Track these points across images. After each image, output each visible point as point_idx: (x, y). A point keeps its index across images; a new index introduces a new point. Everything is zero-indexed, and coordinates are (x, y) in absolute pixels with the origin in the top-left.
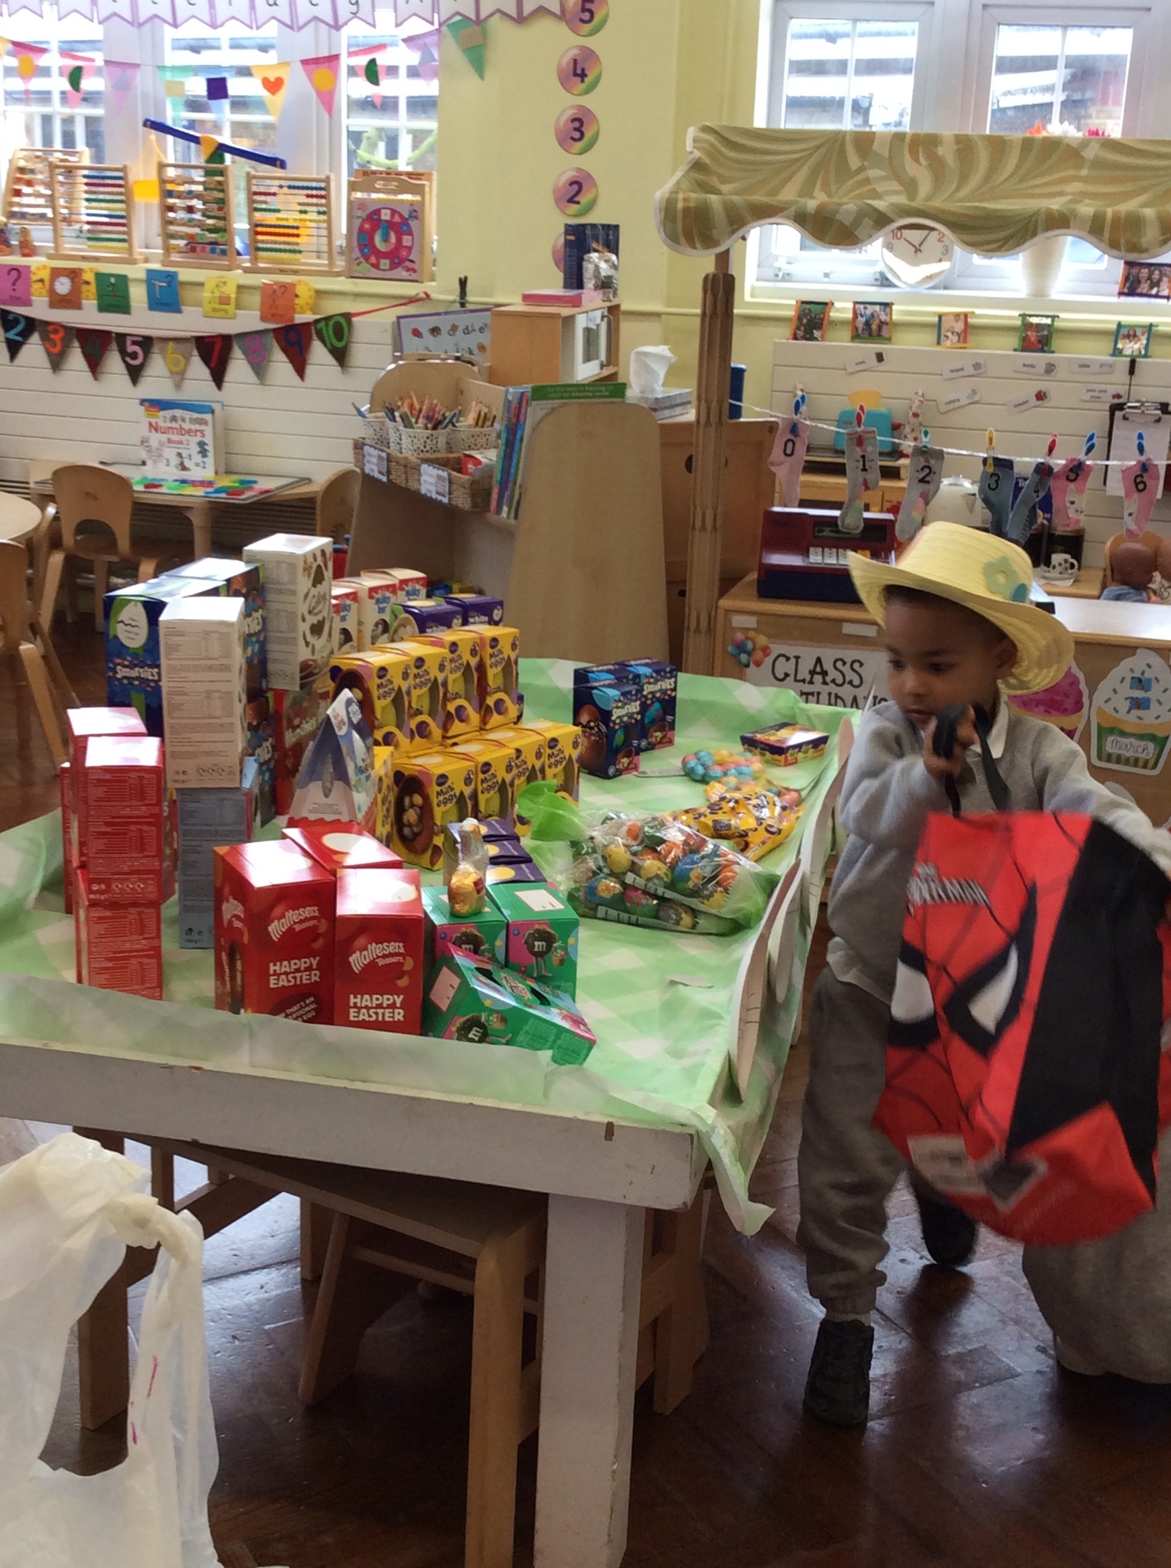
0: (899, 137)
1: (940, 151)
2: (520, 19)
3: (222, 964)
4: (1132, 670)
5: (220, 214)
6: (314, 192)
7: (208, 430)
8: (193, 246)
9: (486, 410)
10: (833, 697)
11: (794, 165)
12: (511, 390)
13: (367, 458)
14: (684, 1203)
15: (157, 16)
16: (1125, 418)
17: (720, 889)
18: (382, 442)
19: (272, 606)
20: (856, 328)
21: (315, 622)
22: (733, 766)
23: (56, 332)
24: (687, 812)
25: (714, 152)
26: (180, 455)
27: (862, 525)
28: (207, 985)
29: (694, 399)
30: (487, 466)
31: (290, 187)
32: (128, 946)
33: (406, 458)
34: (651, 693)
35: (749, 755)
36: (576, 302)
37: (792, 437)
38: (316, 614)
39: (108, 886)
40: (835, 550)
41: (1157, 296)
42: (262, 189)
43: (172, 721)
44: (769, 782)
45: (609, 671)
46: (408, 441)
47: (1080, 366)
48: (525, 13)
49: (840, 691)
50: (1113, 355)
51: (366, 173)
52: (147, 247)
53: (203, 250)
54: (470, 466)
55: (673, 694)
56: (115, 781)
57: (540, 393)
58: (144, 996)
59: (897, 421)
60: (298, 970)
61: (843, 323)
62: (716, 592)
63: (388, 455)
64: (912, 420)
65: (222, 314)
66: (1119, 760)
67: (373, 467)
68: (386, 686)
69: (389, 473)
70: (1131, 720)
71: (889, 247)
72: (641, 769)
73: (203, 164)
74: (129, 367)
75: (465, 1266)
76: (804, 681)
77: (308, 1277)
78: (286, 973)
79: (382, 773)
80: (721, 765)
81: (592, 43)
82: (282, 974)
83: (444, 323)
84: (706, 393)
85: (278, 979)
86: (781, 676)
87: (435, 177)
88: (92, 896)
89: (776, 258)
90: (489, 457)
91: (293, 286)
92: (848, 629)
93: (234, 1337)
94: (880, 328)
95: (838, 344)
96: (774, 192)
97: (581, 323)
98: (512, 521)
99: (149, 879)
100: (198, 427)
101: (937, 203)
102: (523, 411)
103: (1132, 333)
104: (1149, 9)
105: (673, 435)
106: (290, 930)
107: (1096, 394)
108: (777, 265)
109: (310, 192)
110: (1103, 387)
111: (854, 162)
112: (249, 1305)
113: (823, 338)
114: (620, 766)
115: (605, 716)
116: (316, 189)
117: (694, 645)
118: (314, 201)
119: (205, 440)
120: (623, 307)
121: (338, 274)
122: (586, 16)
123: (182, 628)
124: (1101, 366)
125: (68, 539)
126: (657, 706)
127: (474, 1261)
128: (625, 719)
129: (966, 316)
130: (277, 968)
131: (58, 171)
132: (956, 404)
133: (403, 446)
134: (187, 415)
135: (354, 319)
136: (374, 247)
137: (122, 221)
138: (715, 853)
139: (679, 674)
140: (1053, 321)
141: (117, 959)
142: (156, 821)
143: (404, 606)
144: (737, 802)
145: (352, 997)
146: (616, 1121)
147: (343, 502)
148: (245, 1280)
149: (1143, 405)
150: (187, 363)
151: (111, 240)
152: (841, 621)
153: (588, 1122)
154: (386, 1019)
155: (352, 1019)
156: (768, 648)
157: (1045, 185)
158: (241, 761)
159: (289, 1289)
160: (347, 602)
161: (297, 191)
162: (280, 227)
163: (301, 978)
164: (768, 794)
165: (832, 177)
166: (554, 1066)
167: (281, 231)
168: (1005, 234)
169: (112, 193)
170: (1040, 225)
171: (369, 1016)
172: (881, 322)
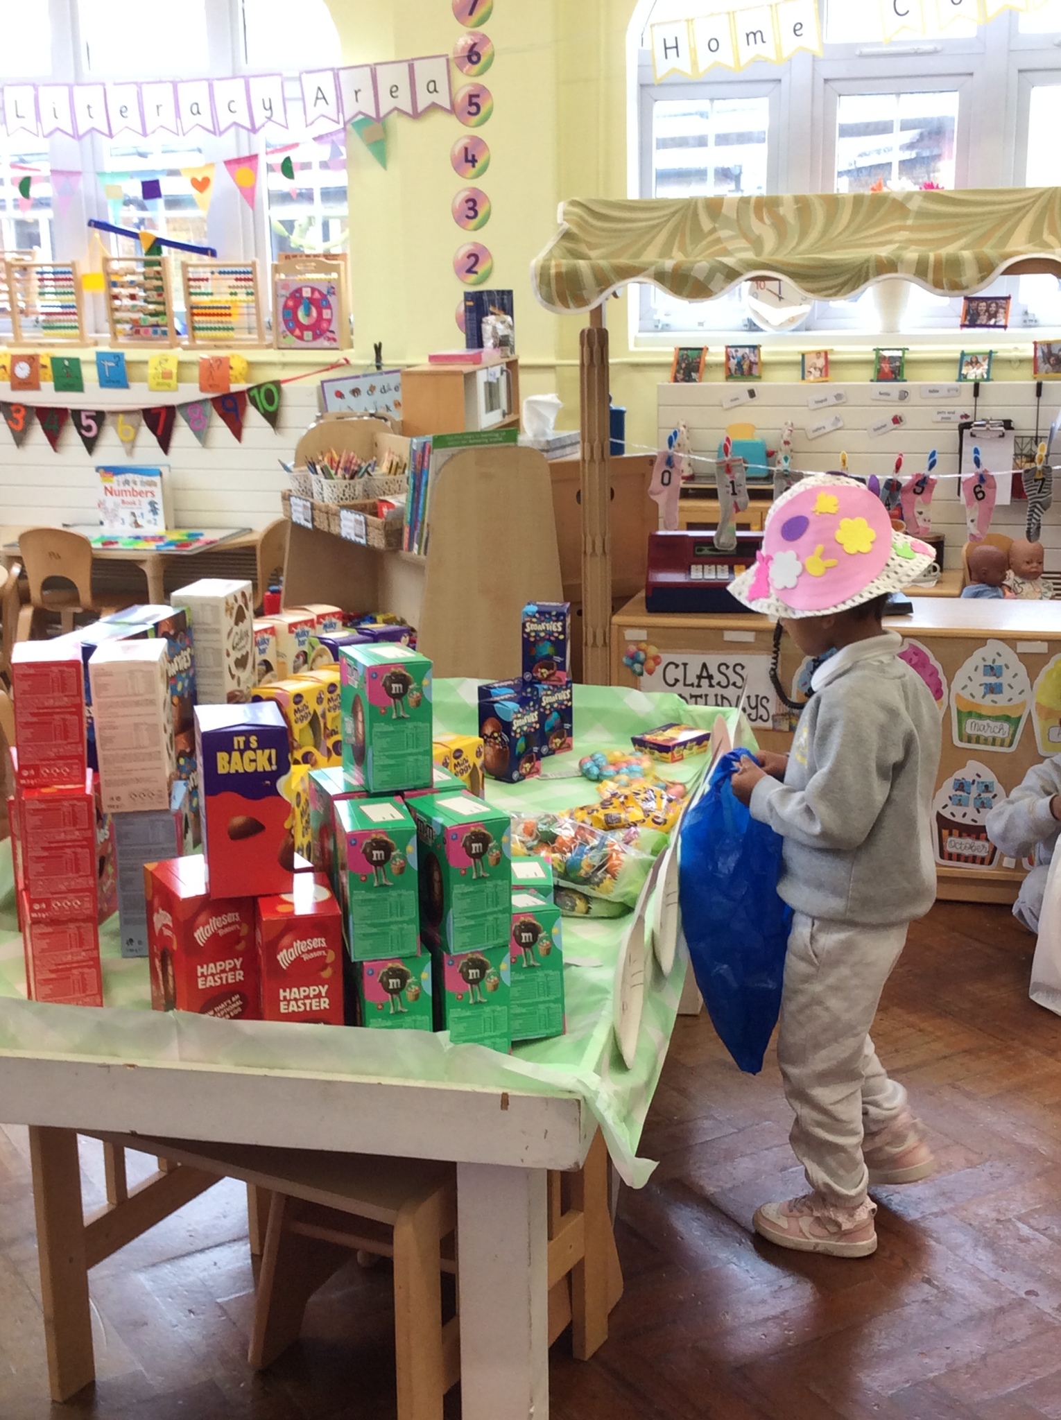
0: (745, 201)
1: (782, 211)
2: (416, 115)
3: (156, 969)
4: (984, 659)
5: (160, 299)
6: (242, 276)
7: (158, 491)
8: (137, 329)
9: (396, 459)
10: (719, 698)
11: (655, 228)
12: (415, 440)
13: (294, 508)
14: (577, 1164)
15: (93, 129)
16: (972, 435)
17: (609, 876)
18: (307, 493)
19: (197, 644)
20: (729, 369)
21: (239, 657)
22: (625, 765)
23: (18, 411)
24: (582, 809)
25: (582, 224)
26: (133, 514)
27: (736, 543)
28: (144, 989)
29: (579, 439)
30: (398, 509)
31: (220, 273)
32: (69, 958)
33: (327, 506)
34: (550, 703)
35: (639, 754)
36: (477, 360)
37: (667, 468)
38: (239, 650)
39: (48, 905)
40: (713, 567)
41: (995, 326)
42: (196, 276)
43: (107, 753)
44: (656, 778)
45: (509, 687)
46: (327, 490)
47: (930, 391)
48: (421, 107)
49: (725, 692)
50: (959, 380)
51: (287, 257)
52: (97, 332)
53: (146, 332)
54: (385, 510)
55: (569, 704)
56: (49, 810)
57: (440, 441)
58: (85, 1004)
59: (771, 448)
60: (223, 971)
61: (717, 365)
62: (609, 611)
64: (784, 447)
65: (167, 388)
66: (979, 740)
67: (300, 516)
68: (302, 710)
69: (313, 520)
70: (986, 703)
71: (757, 298)
72: (543, 771)
73: (144, 257)
74: (84, 439)
75: (385, 1233)
76: (692, 685)
77: (258, 1253)
78: (213, 975)
79: (300, 789)
80: (614, 765)
81: (480, 132)
82: (210, 975)
83: (363, 385)
84: (589, 432)
85: (205, 981)
86: (672, 682)
87: (349, 257)
88: (34, 915)
89: (655, 311)
90: (400, 500)
91: (227, 359)
92: (729, 636)
93: (190, 1311)
94: (750, 368)
95: (714, 384)
96: (637, 255)
97: (482, 378)
98: (423, 557)
99: (87, 896)
100: (148, 488)
101: (782, 257)
102: (426, 458)
103: (974, 360)
104: (971, 74)
105: (563, 474)
106: (215, 935)
107: (947, 415)
108: (656, 317)
109: (238, 276)
110: (952, 409)
111: (706, 224)
112: (203, 1281)
113: (700, 381)
114: (524, 771)
115: (506, 726)
116: (244, 273)
117: (592, 659)
118: (243, 283)
119: (155, 500)
120: (521, 362)
121: (269, 346)
122: (474, 109)
123: (108, 670)
124: (949, 391)
125: (35, 594)
126: (555, 715)
127: (392, 1227)
128: (525, 728)
129: (826, 353)
130: (204, 970)
131: (14, 269)
132: (823, 431)
133: (325, 495)
134: (138, 478)
135: (283, 386)
136: (298, 321)
137: (72, 311)
138: (602, 845)
139: (574, 685)
140: (904, 353)
141: (61, 970)
142: (90, 842)
143: (320, 638)
144: (626, 797)
145: (281, 991)
146: (511, 1092)
147: (281, 548)
148: (200, 1258)
149: (988, 423)
150: (136, 433)
151: (64, 328)
152: (722, 629)
153: (486, 1094)
154: (314, 1008)
155: (282, 1011)
156: (658, 657)
157: (875, 235)
158: (170, 785)
159: (240, 1264)
160: (266, 636)
161: (227, 276)
162: (213, 308)
163: (227, 978)
164: (655, 788)
165: (688, 241)
166: (452, 1045)
167: (215, 311)
168: (840, 280)
169: (63, 286)
170: (871, 271)
171: (298, 1007)
172: (751, 362)
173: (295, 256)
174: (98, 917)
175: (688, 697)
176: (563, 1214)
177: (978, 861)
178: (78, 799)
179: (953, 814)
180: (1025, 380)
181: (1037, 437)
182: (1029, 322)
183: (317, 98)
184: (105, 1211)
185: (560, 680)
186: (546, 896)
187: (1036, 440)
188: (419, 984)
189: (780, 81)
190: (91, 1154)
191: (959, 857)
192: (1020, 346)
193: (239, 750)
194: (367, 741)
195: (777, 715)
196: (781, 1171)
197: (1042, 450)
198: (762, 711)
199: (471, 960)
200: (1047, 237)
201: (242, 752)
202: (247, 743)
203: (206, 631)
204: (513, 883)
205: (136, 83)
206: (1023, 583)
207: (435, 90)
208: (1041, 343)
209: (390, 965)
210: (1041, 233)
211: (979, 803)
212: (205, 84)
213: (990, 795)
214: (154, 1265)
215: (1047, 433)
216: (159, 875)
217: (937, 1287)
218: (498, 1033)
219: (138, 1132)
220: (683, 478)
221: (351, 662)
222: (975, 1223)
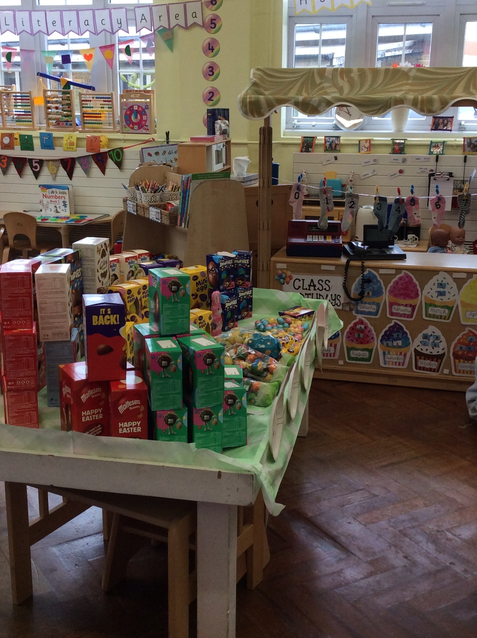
0: (336, 70)
1: (352, 75)
2: (187, 28)
3: (63, 411)
4: (438, 280)
5: (69, 109)
6: (107, 100)
7: (67, 196)
8: (58, 123)
9: (175, 185)
10: (318, 295)
11: (295, 82)
12: (184, 176)
13: (128, 205)
14: (251, 503)
15: (40, 31)
16: (435, 179)
17: (270, 373)
18: (134, 198)
19: (84, 266)
20: (326, 147)
21: (103, 272)
23: (4, 159)
25: (261, 79)
26: (56, 207)
27: (327, 226)
28: (58, 421)
29: (258, 177)
30: (176, 206)
31: (97, 98)
32: (24, 407)
33: (143, 205)
34: (242, 296)
36: (212, 140)
37: (298, 191)
38: (103, 269)
39: (15, 383)
40: (317, 236)
41: (446, 130)
42: (85, 99)
43: (42, 315)
46: (144, 198)
47: (416, 159)
48: (188, 26)
49: (321, 293)
50: (429, 154)
51: (127, 91)
52: (40, 124)
53: (63, 124)
54: (170, 207)
55: (251, 296)
56: (16, 340)
57: (195, 177)
58: (31, 427)
59: (343, 183)
60: (94, 414)
61: (320, 145)
62: (270, 254)
63: (137, 204)
64: (350, 183)
65: (71, 149)
66: (434, 316)
67: (131, 209)
68: (131, 297)
69: (137, 211)
70: (438, 300)
71: (339, 115)
72: (238, 326)
73: (62, 90)
74: (33, 171)
75: (164, 532)
76: (306, 289)
77: (107, 539)
78: (89, 416)
79: (129, 333)
80: (270, 324)
81: (215, 36)
82: (87, 416)
83: (161, 150)
84: (262, 174)
85: (86, 418)
86: (297, 288)
87: (155, 92)
88: (8, 387)
89: (293, 120)
90: (176, 203)
91: (99, 137)
92: (323, 267)
93: (76, 565)
94: (336, 147)
95: (319, 153)
96: (286, 94)
97: (214, 148)
98: (186, 229)
99: (32, 379)
100: (62, 195)
101: (351, 96)
102: (189, 184)
103: (436, 145)
104: (439, 15)
105: (250, 193)
106: (90, 398)
107: (423, 170)
108: (293, 123)
109: (105, 100)
110: (426, 167)
111: (318, 80)
112: (82, 552)
114: (230, 326)
115: (223, 306)
116: (107, 98)
117: (261, 276)
118: (107, 103)
119: (66, 200)
120: (232, 141)
121: (118, 132)
122: (213, 26)
123: (44, 276)
124: (425, 159)
125: (11, 242)
126: (245, 301)
127: (168, 530)
128: (231, 307)
129: (370, 140)
130: (85, 413)
131: (3, 94)
132: (367, 176)
133: (143, 200)
134: (58, 190)
135: (124, 150)
136: (132, 120)
137: (29, 114)
139: (254, 288)
140: (405, 141)
142: (34, 355)
143: (140, 265)
145: (120, 423)
146: (223, 471)
147: (122, 223)
148: (81, 542)
149: (442, 174)
150: (58, 170)
151: (25, 121)
152: (321, 264)
153: (211, 471)
154: (134, 431)
155: (120, 432)
156: (292, 276)
157: (395, 87)
158: (71, 330)
159: (99, 544)
160: (115, 263)
161: (99, 99)
162: (93, 114)
163: (95, 417)
164: (290, 336)
165: (309, 87)
166: (196, 449)
167: (94, 115)
168: (378, 107)
169: (25, 103)
170: (392, 103)
171: (127, 431)
172: (336, 144)
173: (131, 91)
174: (38, 388)
175: (304, 295)
176: (244, 525)
177: (432, 370)
178: (30, 335)
179: (421, 349)
180: (459, 155)
181: (464, 181)
182: (462, 128)
183: (142, 19)
184: (39, 520)
185: (248, 286)
186: (239, 383)
187: (463, 182)
188: (182, 421)
189: (352, 16)
190: (33, 494)
191: (424, 369)
192: (457, 139)
193: (102, 314)
194: (161, 312)
195: (344, 303)
196: (341, 507)
197: (467, 186)
198: (337, 302)
199: (205, 411)
200: (472, 90)
201: (104, 316)
202: (106, 311)
203: (88, 261)
204: (225, 377)
205: (59, 10)
206: (455, 246)
207: (196, 17)
208: (467, 138)
209: (169, 413)
210: (470, 88)
211: (433, 344)
212: (91, 11)
213: (438, 341)
214: (60, 544)
215: (468, 179)
216: (65, 370)
217: (410, 560)
218: (216, 444)
219: (55, 485)
220: (305, 196)
221: (154, 276)
222: (427, 532)
